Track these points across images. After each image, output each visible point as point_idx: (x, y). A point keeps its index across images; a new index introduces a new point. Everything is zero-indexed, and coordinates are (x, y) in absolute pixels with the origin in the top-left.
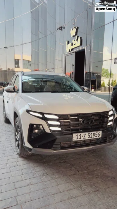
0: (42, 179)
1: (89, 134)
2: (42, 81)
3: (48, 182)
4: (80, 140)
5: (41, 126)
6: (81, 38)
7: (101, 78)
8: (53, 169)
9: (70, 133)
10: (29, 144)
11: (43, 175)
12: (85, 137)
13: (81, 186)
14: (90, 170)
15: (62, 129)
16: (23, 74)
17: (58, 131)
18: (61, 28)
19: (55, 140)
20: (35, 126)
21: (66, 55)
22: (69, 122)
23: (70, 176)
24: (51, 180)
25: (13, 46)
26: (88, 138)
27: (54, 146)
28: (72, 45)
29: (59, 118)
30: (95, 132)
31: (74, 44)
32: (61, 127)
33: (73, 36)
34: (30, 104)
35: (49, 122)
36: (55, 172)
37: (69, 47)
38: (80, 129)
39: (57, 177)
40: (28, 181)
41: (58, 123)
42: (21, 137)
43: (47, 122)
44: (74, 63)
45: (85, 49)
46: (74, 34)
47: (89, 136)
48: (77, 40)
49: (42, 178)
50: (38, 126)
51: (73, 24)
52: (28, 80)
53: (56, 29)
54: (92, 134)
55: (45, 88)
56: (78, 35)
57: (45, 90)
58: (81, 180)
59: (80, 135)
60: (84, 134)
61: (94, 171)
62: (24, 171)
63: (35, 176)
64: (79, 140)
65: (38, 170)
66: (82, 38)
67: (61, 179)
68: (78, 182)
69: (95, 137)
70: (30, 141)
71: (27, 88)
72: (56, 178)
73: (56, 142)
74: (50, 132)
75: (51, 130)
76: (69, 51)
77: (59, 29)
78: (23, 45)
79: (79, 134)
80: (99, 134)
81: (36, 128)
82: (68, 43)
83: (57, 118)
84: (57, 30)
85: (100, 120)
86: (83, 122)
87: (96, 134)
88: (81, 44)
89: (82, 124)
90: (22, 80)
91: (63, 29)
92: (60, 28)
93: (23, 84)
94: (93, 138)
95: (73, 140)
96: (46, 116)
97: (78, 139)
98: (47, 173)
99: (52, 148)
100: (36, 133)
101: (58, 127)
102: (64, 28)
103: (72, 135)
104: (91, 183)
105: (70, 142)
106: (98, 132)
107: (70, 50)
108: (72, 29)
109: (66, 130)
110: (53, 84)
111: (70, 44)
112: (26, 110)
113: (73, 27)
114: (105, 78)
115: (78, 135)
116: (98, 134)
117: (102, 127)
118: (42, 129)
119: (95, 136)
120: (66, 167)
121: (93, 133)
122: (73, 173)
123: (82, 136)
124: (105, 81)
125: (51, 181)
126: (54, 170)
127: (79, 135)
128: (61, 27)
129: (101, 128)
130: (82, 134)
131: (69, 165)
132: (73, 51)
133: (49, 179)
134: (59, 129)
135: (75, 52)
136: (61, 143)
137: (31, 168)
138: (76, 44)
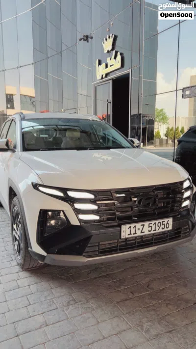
0: (67, 313)
1: (150, 225)
2: (55, 130)
3: (79, 318)
4: (134, 237)
5: (62, 213)
6: (121, 54)
7: (154, 124)
8: (86, 290)
9: (116, 224)
10: (39, 247)
11: (69, 304)
12: (143, 231)
13: (141, 322)
14: (153, 289)
15: (100, 217)
16: (23, 118)
17: (94, 221)
18: (86, 38)
19: (89, 238)
20: (50, 213)
21: (96, 85)
22: (114, 203)
23: (118, 303)
24: (84, 313)
25: (3, 71)
26: (149, 231)
27: (87, 249)
28: (107, 66)
29: (95, 196)
30: (161, 221)
31: (111, 66)
32: (99, 213)
33: (108, 52)
34: (39, 172)
35: (77, 206)
36: (90, 297)
37: (101, 71)
38: (134, 217)
39: (94, 306)
40: (40, 319)
41: (95, 207)
42: (23, 235)
43: (72, 206)
44: (111, 99)
45: (129, 74)
46: (110, 48)
47: (150, 228)
48: (115, 58)
49: (67, 310)
50: (56, 213)
51: (108, 30)
52: (32, 128)
53: (78, 40)
54: (155, 223)
55: (64, 142)
56: (116, 50)
57: (62, 145)
58: (140, 311)
59: (135, 227)
60: (142, 225)
61: (161, 290)
62: (32, 298)
63: (54, 307)
64: (132, 235)
65: (58, 294)
66: (124, 55)
67: (102, 310)
68: (133, 314)
69: (161, 230)
70: (41, 242)
71: (30, 144)
72: (93, 310)
73: (91, 241)
74: (78, 224)
75: (80, 221)
76: (102, 78)
77: (82, 40)
78: (20, 69)
79: (132, 225)
80: (168, 224)
81: (52, 218)
83: (92, 196)
84: (80, 42)
85: (167, 198)
86: (139, 202)
87: (162, 225)
88: (123, 65)
89: (137, 206)
90: (22, 129)
91: (89, 39)
92: (85, 38)
93: (24, 135)
94: (157, 231)
95: (122, 237)
96: (71, 194)
97: (130, 234)
98: (75, 300)
99: (84, 254)
100: (51, 226)
101: (94, 214)
102: (92, 38)
103: (121, 228)
104: (158, 315)
105: (116, 241)
106: (166, 220)
107: (102, 76)
108: (106, 39)
109: (108, 219)
110: (77, 134)
111: (103, 65)
112: (32, 183)
113: (108, 36)
114: (160, 124)
115: (130, 227)
116: (165, 223)
117: (172, 210)
118: (63, 218)
119: (161, 228)
120: (109, 286)
121: (157, 222)
122: (123, 297)
123: (139, 229)
124: (160, 129)
125: (83, 315)
126: (88, 293)
127: (132, 228)
128: (87, 37)
129: (170, 212)
130: (139, 225)
131: (114, 282)
132: (109, 78)
133: (80, 313)
134: (96, 217)
135: (112, 79)
136: (100, 243)
137: (45, 291)
138: (113, 65)
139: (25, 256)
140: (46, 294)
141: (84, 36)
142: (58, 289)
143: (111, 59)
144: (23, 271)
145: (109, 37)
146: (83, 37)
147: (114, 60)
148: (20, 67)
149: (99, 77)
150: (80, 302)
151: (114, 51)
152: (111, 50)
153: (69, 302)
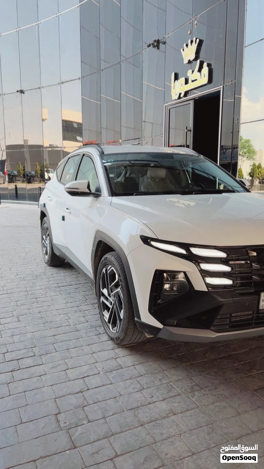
5: (182, 275)
6: (209, 65)
8: (208, 374)
9: (251, 291)
10: (152, 317)
11: (193, 389)
15: (234, 281)
17: (225, 287)
18: (157, 44)
19: (220, 308)
20: (165, 275)
21: (169, 108)
22: (251, 264)
23: (255, 391)
24: (217, 401)
25: (39, 88)
28: (187, 82)
29: (228, 255)
31: (193, 81)
32: (231, 277)
33: (190, 62)
35: (205, 266)
36: (217, 382)
37: (179, 88)
39: (227, 394)
40: (164, 406)
41: (227, 269)
43: (198, 266)
44: (191, 126)
45: (219, 91)
46: (192, 57)
48: (200, 70)
50: (173, 274)
51: (189, 33)
53: (146, 47)
56: (201, 59)
62: (143, 381)
63: (175, 392)
66: (213, 67)
67: (239, 398)
70: (155, 311)
72: (227, 398)
73: (221, 312)
74: (206, 290)
75: (208, 285)
76: (180, 98)
77: (152, 46)
78: (62, 85)
82: (176, 78)
83: (222, 255)
84: (148, 49)
88: (210, 80)
91: (161, 45)
92: (155, 44)
95: (261, 308)
96: (195, 251)
98: (199, 385)
99: (211, 328)
100: (165, 291)
101: (225, 278)
102: (164, 43)
103: (259, 295)
105: (252, 313)
107: (180, 94)
108: (187, 45)
109: (242, 285)
111: (182, 80)
112: (140, 236)
113: (189, 41)
114: (244, 159)
118: (186, 281)
120: (237, 369)
124: (243, 166)
125: (216, 404)
126: (212, 377)
128: (158, 42)
132: (189, 97)
133: (212, 400)
134: (227, 282)
135: (194, 99)
136: (233, 315)
137: (157, 373)
138: (196, 80)
139: (127, 329)
140: (159, 376)
141: (155, 41)
142: (173, 371)
143: (193, 72)
144: (119, 348)
145: (192, 42)
146: (152, 42)
147: (199, 73)
148: (63, 83)
149: (175, 96)
150: (207, 387)
151: (198, 61)
152: (193, 60)
153: (192, 387)
